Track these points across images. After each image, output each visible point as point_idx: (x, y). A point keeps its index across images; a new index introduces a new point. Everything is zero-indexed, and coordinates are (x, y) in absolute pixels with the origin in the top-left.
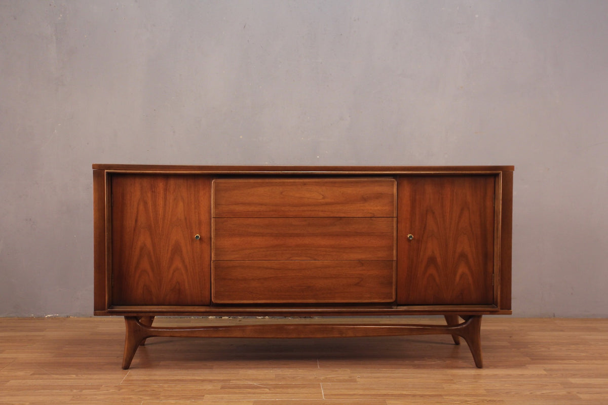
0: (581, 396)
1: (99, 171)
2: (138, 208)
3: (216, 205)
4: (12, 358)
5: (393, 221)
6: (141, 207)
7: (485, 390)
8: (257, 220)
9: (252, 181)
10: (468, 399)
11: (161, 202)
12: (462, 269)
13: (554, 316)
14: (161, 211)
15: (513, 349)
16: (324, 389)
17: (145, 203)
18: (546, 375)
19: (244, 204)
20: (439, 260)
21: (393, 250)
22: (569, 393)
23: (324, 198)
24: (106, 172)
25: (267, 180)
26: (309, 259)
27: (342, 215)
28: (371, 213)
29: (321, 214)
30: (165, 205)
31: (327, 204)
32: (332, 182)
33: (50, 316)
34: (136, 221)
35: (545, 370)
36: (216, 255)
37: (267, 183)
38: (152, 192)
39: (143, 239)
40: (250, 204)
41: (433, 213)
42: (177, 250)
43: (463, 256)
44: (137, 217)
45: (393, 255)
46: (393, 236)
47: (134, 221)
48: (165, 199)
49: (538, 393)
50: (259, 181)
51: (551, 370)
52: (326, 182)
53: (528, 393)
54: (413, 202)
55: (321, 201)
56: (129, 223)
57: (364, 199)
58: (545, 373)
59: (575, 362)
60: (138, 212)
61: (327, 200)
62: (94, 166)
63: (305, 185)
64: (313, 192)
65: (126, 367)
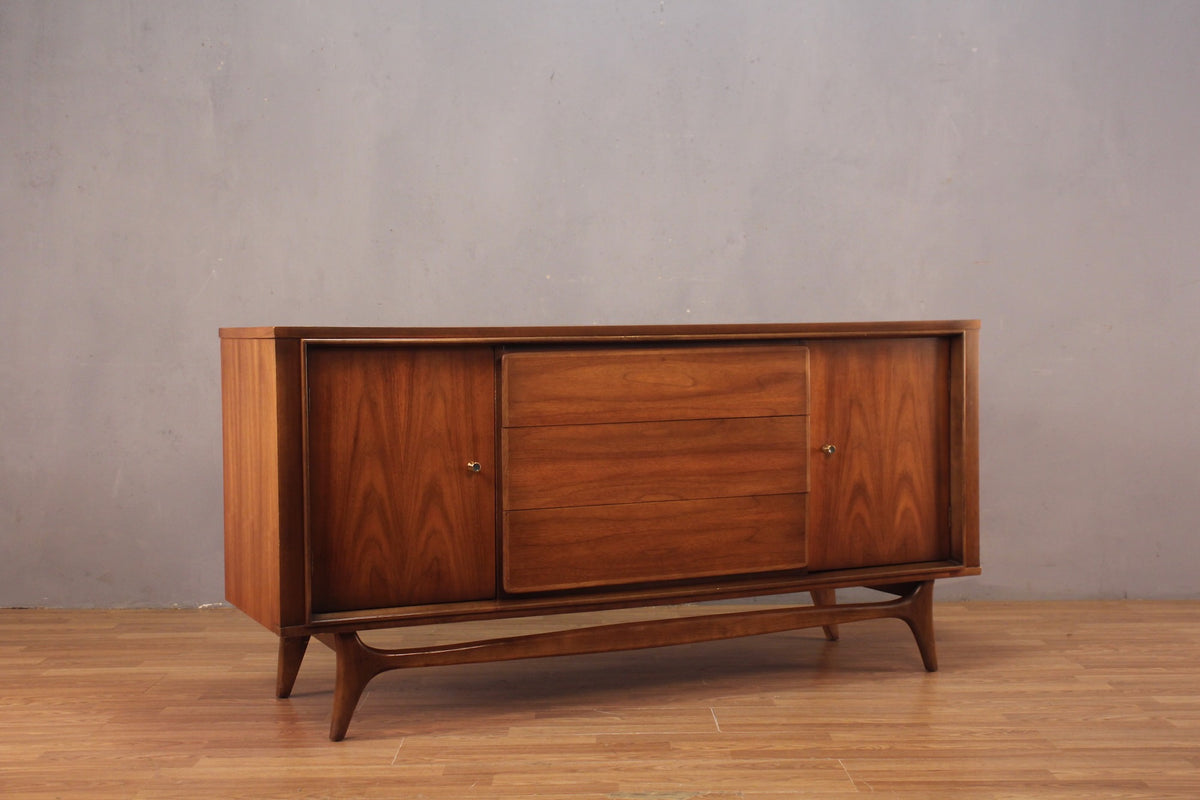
0: (1174, 722)
1: (288, 341)
2: (359, 414)
3: (512, 402)
4: (160, 674)
5: (805, 422)
6: (366, 413)
7: (1004, 715)
8: (582, 429)
9: (573, 354)
10: (973, 730)
11: (402, 401)
12: (905, 502)
13: (1126, 597)
14: (402, 419)
15: (1053, 652)
16: (718, 717)
17: (373, 405)
18: (1111, 691)
19: (559, 399)
20: (870, 488)
21: (806, 474)
22: (1154, 718)
23: (695, 384)
24: (305, 342)
25: (601, 354)
26: (672, 498)
27: (723, 414)
28: (770, 409)
29: (691, 414)
30: (410, 406)
31: (700, 395)
32: (707, 355)
33: (206, 606)
34: (356, 440)
35: (1110, 683)
36: (512, 500)
37: (600, 358)
38: (387, 381)
39: (371, 476)
40: (570, 399)
41: (860, 406)
42: (433, 493)
43: (906, 478)
44: (357, 432)
45: (805, 483)
46: (806, 449)
47: (352, 441)
48: (410, 393)
49: (1099, 719)
50: (587, 354)
51: (1121, 683)
52: (700, 355)
53: (1080, 720)
54: (830, 385)
55: (689, 389)
56: (341, 444)
57: (760, 384)
58: (1110, 687)
59: (1164, 670)
60: (358, 424)
61: (700, 388)
62: (277, 330)
63: (663, 360)
64: (677, 374)
65: (339, 736)
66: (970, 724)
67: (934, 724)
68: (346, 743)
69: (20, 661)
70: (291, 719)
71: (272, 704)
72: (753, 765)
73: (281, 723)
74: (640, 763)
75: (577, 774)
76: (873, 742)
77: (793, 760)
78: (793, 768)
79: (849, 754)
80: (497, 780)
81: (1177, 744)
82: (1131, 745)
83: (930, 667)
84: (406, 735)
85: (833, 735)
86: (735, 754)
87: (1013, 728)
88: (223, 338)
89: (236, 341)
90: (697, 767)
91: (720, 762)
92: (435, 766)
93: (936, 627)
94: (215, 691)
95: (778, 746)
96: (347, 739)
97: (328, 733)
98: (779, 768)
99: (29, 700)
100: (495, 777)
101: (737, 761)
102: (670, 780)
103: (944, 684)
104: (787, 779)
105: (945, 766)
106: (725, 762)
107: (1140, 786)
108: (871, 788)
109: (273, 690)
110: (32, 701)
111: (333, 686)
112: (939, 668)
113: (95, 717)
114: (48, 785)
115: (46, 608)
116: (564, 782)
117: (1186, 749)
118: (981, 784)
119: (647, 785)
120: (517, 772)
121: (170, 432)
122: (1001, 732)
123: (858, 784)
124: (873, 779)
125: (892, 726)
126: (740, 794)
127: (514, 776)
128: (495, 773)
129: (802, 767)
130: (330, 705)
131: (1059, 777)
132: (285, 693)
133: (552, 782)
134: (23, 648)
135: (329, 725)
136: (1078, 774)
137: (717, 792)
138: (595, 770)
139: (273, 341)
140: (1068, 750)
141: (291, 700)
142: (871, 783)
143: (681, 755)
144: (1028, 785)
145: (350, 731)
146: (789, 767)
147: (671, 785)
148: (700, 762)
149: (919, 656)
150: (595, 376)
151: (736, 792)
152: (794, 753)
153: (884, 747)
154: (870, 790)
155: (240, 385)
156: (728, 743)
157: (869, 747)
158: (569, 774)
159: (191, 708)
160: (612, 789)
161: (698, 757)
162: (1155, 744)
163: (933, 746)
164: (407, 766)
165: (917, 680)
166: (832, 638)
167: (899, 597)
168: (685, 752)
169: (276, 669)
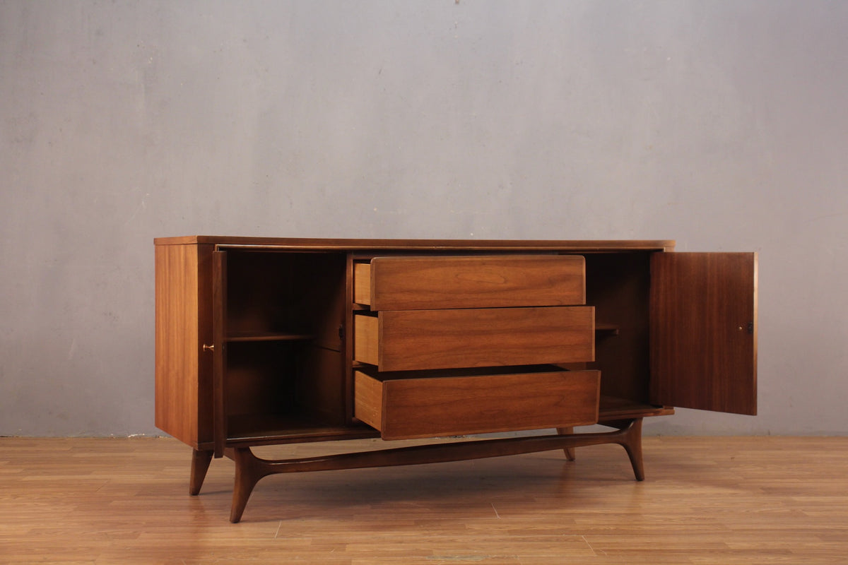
1: (206, 246)
3: (377, 293)
7: (692, 508)
10: (671, 518)
13: (769, 434)
16: (497, 509)
19: (410, 291)
22: (793, 511)
23: (505, 282)
24: (218, 247)
25: (439, 259)
29: (503, 302)
31: (509, 289)
32: (515, 261)
33: (134, 435)
40: (418, 291)
46: (592, 331)
50: (430, 259)
52: (509, 261)
55: (502, 286)
57: (551, 282)
59: (798, 480)
61: (509, 285)
62: (199, 238)
63: (484, 264)
64: (492, 274)
65: (236, 520)
66: (669, 514)
67: (645, 514)
68: (241, 524)
69: (7, 471)
70: (201, 509)
71: (187, 499)
72: (523, 539)
73: (195, 511)
74: (445, 538)
75: (403, 544)
76: (604, 525)
77: (550, 536)
78: (551, 541)
79: (589, 532)
80: (349, 548)
81: (809, 526)
82: (778, 527)
83: (639, 477)
84: (283, 519)
85: (577, 521)
86: (510, 532)
87: (699, 516)
88: (156, 245)
89: (167, 247)
90: (485, 540)
91: (501, 537)
92: (305, 539)
93: (643, 453)
94: (146, 491)
95: (541, 527)
96: (242, 522)
97: (229, 518)
98: (541, 541)
99: (16, 496)
100: (347, 546)
101: (513, 537)
102: (468, 549)
103: (648, 489)
104: (548, 548)
105: (655, 540)
106: (504, 537)
107: (787, 552)
108: (606, 553)
109: (188, 490)
110: (18, 497)
111: (232, 488)
112: (646, 479)
113: (63, 507)
114: (37, 550)
115: (20, 436)
116: (393, 550)
117: (816, 530)
118: (680, 551)
119: (452, 551)
120: (361, 543)
121: (110, 314)
122: (691, 519)
123: (596, 551)
124: (607, 548)
125: (616, 515)
126: (517, 557)
127: (360, 545)
128: (348, 544)
129: (557, 540)
130: (230, 500)
131: (732, 547)
132: (195, 492)
133: (387, 549)
134: (6, 462)
135: (230, 512)
136: (745, 545)
137: (500, 556)
138: (416, 541)
139: (196, 246)
140: (736, 530)
141: (200, 497)
142: (605, 550)
143: (473, 533)
144: (712, 551)
145: (244, 517)
146: (547, 540)
147: (469, 551)
148: (487, 537)
149: (632, 471)
150: (436, 275)
151: (513, 556)
152: (552, 532)
153: (612, 528)
154: (604, 555)
155: (170, 278)
156: (505, 525)
157: (602, 528)
158: (399, 545)
159: (130, 501)
160: (428, 554)
161: (486, 534)
162: (795, 527)
163: (645, 528)
164: (285, 539)
165: (631, 486)
166: (571, 459)
167: (618, 430)
168: (476, 531)
169: (190, 477)
